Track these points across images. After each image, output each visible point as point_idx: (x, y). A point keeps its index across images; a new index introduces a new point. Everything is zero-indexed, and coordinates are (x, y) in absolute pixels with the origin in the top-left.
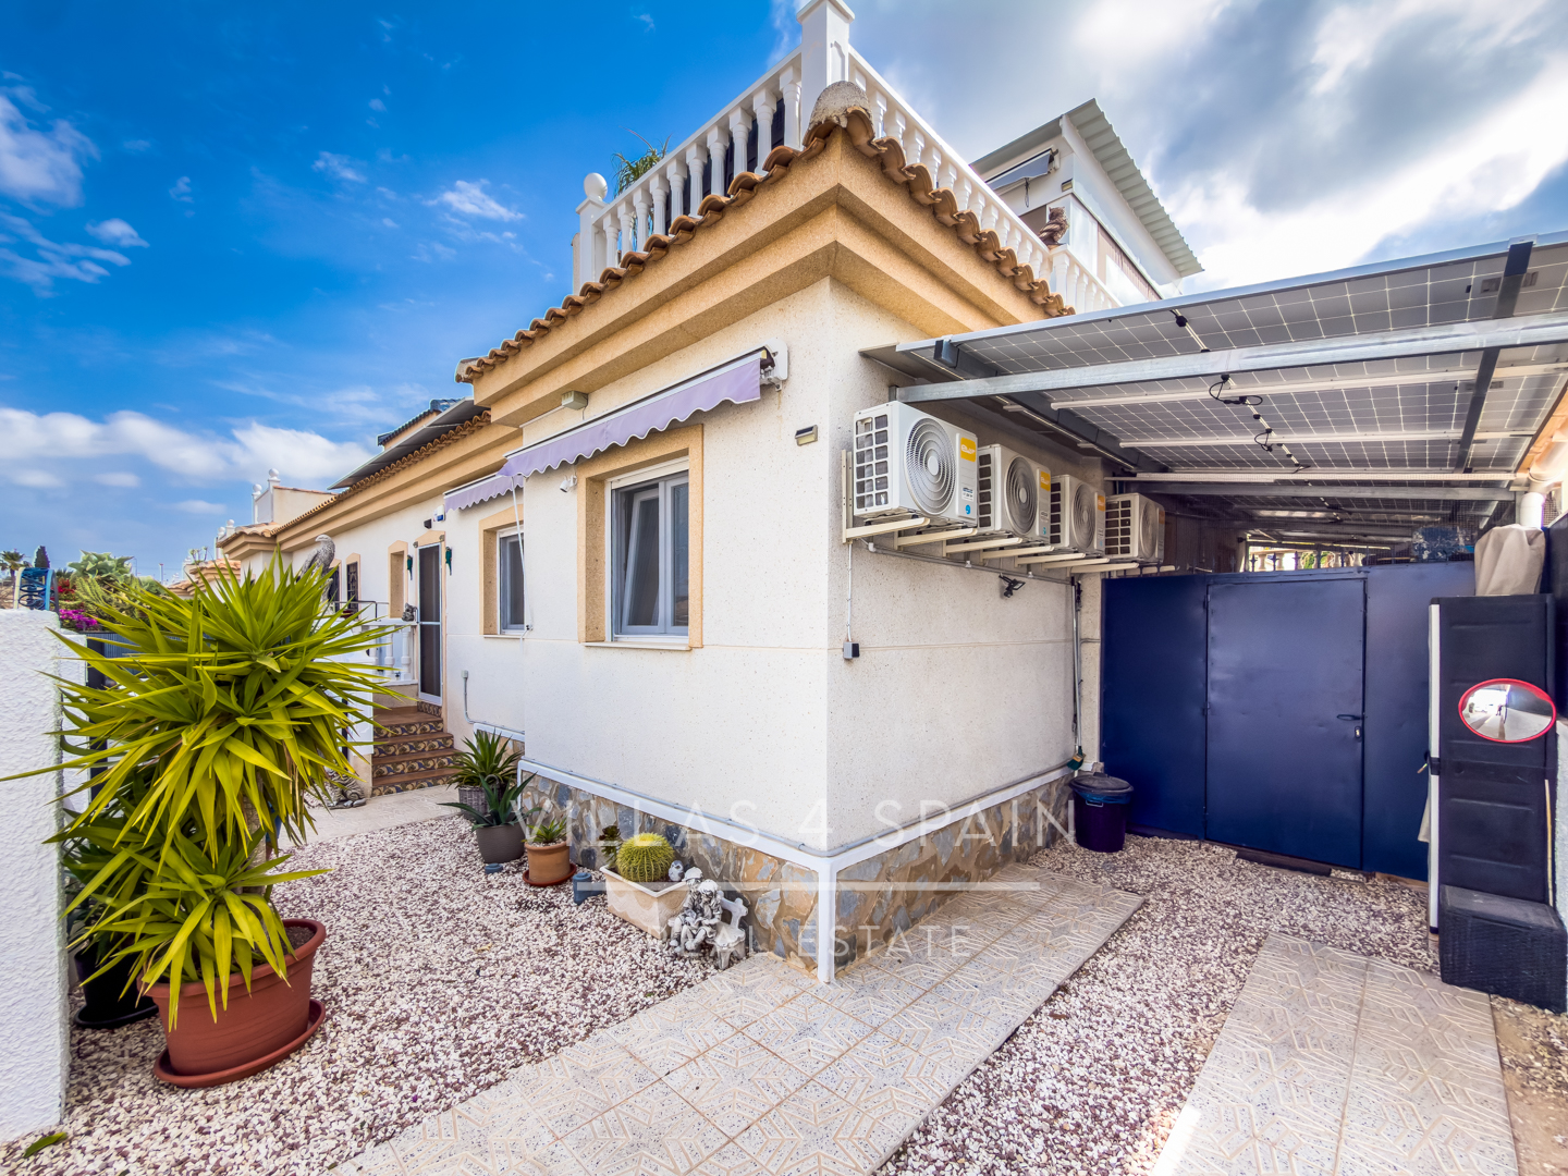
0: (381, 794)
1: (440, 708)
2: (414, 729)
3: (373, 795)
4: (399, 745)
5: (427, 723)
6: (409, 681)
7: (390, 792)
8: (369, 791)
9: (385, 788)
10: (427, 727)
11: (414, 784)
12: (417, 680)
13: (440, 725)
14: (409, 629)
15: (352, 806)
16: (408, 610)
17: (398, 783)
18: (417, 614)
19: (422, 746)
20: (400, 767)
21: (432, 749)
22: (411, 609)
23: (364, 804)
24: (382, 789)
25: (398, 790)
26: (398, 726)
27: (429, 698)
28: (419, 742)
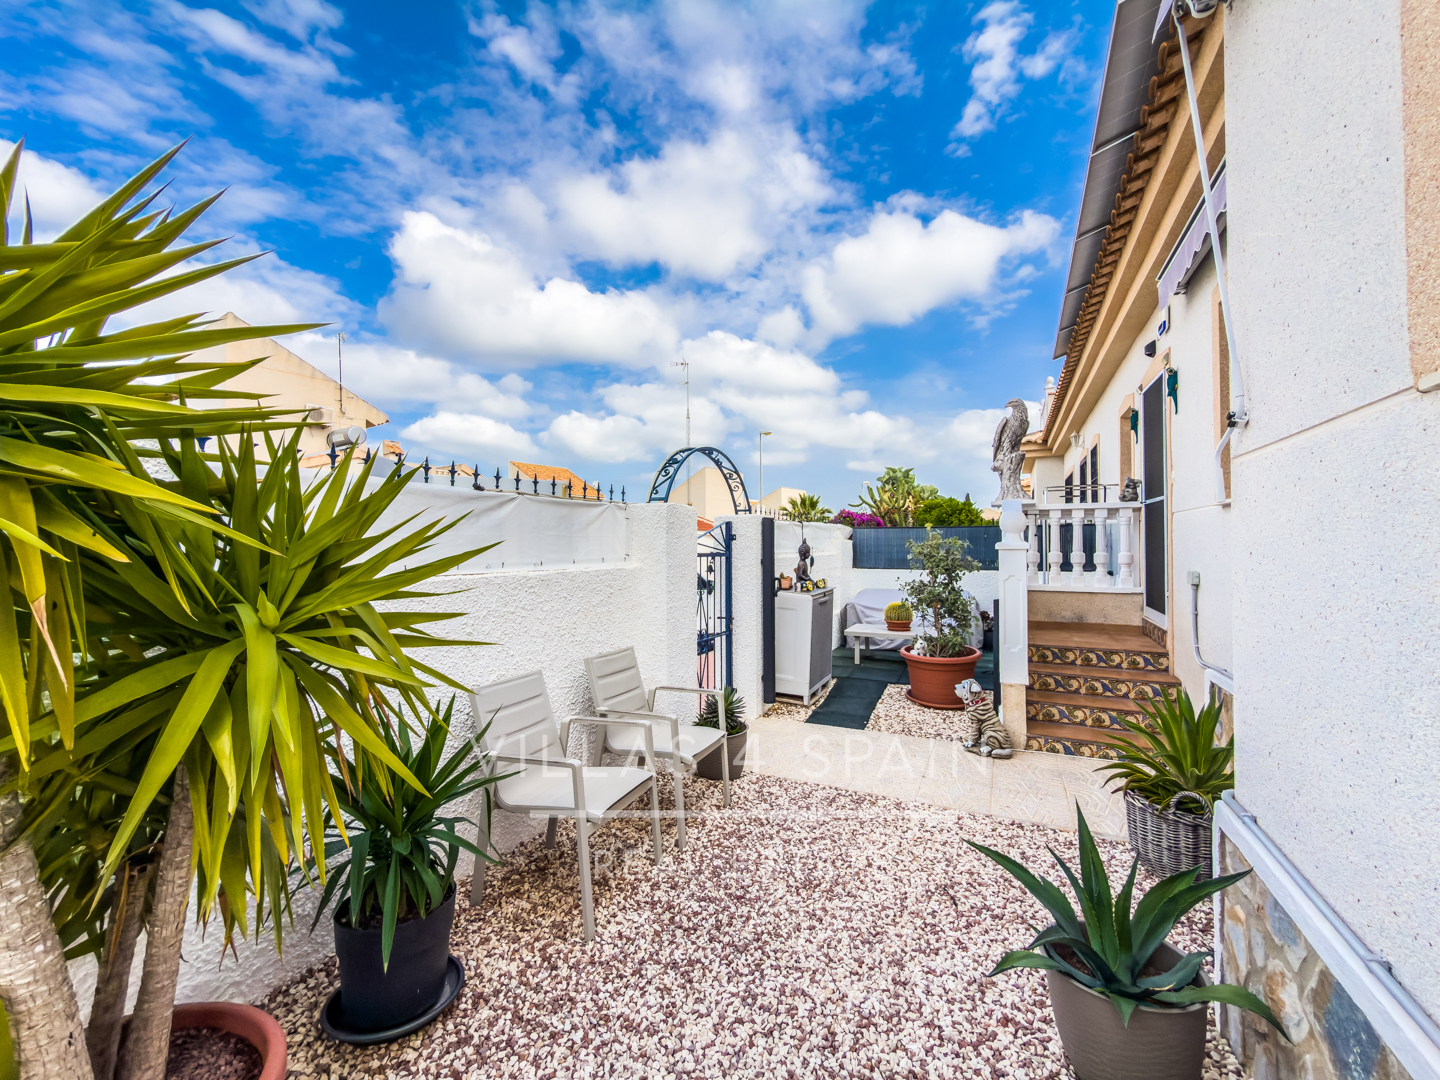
0: (1040, 749)
1: (1164, 632)
2: (1117, 659)
3: (1028, 747)
4: (1086, 680)
5: (1139, 654)
6: (1130, 588)
7: (1053, 750)
8: (1023, 740)
9: (1046, 742)
10: (1140, 660)
11: (1094, 748)
12: (1142, 589)
13: (1163, 660)
14: (1130, 513)
15: (989, 754)
16: (1128, 486)
17: (1068, 740)
18: (1141, 490)
19: (1124, 689)
20: (1080, 714)
21: (1142, 696)
22: (1132, 485)
23: (1008, 757)
24: (1042, 741)
25: (1067, 751)
26: (1091, 651)
27: (1152, 616)
28: (1119, 681)
